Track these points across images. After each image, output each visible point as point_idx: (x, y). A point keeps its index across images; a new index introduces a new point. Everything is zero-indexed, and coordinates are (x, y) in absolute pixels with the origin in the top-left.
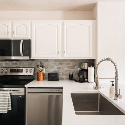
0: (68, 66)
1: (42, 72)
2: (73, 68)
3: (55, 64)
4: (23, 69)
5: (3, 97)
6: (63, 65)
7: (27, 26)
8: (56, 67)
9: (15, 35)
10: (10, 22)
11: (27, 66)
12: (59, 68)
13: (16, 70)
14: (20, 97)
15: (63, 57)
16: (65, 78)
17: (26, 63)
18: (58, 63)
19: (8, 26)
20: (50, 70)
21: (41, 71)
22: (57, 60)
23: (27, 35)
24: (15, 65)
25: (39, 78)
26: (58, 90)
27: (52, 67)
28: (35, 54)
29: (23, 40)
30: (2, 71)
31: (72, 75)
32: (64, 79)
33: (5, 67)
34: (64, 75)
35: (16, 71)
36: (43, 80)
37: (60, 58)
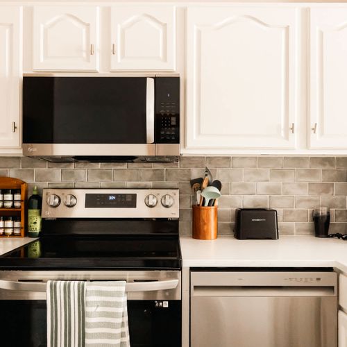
0: (306, 181)
1: (213, 205)
2: (326, 188)
3: (256, 173)
4: (135, 195)
5: (100, 309)
6: (287, 180)
7: (165, 25)
8: (261, 186)
9: (119, 60)
10: (98, 10)
11: (150, 184)
12: (274, 191)
13: (111, 198)
14: (166, 305)
15: (307, 146)
16: (298, 230)
17: (146, 171)
18: (268, 171)
19: (88, 25)
20: (237, 197)
21: (212, 203)
22: (263, 160)
23: (165, 59)
24: (101, 178)
25: (205, 228)
26: (318, 279)
27: (244, 186)
28: (199, 133)
29: (156, 79)
30: (57, 200)
31: (329, 216)
32: (293, 234)
33: (63, 185)
34: (291, 218)
35: (112, 201)
36: (217, 237)
37: (294, 149)
